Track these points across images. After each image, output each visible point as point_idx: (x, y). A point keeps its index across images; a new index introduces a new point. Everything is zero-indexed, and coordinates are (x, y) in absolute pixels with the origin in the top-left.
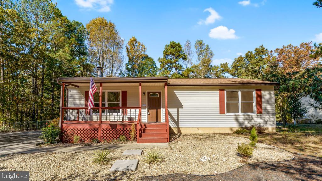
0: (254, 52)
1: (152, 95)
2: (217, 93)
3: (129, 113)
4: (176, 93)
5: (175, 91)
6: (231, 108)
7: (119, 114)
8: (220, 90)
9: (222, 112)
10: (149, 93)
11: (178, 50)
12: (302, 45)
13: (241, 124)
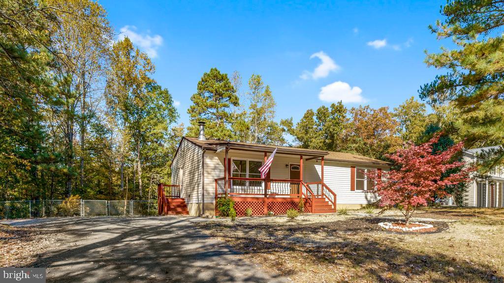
0: (330, 110)
1: (293, 168)
2: (348, 170)
3: (271, 187)
4: (316, 168)
5: (315, 166)
6: (360, 186)
7: (261, 188)
8: (352, 167)
9: (352, 189)
10: (291, 165)
11: (228, 87)
12: (381, 110)
13: (369, 201)
